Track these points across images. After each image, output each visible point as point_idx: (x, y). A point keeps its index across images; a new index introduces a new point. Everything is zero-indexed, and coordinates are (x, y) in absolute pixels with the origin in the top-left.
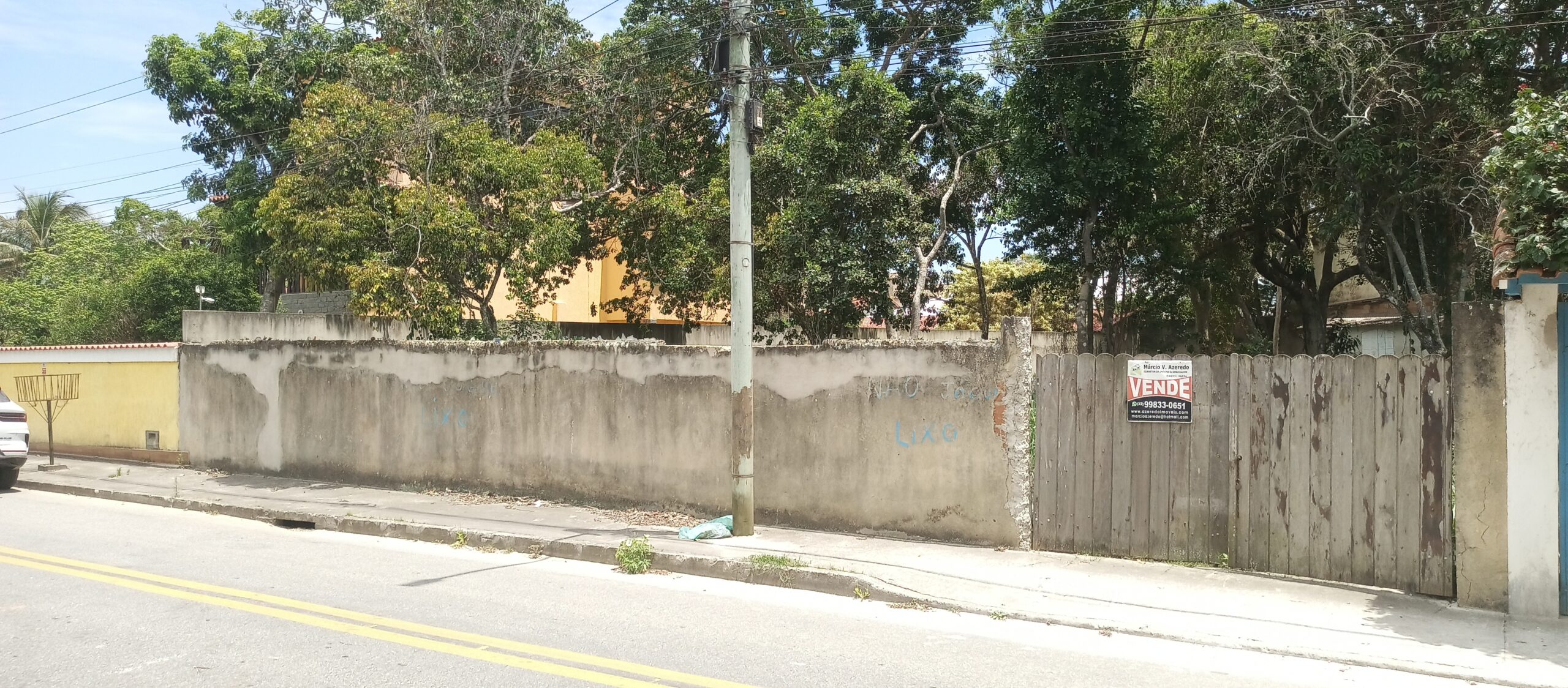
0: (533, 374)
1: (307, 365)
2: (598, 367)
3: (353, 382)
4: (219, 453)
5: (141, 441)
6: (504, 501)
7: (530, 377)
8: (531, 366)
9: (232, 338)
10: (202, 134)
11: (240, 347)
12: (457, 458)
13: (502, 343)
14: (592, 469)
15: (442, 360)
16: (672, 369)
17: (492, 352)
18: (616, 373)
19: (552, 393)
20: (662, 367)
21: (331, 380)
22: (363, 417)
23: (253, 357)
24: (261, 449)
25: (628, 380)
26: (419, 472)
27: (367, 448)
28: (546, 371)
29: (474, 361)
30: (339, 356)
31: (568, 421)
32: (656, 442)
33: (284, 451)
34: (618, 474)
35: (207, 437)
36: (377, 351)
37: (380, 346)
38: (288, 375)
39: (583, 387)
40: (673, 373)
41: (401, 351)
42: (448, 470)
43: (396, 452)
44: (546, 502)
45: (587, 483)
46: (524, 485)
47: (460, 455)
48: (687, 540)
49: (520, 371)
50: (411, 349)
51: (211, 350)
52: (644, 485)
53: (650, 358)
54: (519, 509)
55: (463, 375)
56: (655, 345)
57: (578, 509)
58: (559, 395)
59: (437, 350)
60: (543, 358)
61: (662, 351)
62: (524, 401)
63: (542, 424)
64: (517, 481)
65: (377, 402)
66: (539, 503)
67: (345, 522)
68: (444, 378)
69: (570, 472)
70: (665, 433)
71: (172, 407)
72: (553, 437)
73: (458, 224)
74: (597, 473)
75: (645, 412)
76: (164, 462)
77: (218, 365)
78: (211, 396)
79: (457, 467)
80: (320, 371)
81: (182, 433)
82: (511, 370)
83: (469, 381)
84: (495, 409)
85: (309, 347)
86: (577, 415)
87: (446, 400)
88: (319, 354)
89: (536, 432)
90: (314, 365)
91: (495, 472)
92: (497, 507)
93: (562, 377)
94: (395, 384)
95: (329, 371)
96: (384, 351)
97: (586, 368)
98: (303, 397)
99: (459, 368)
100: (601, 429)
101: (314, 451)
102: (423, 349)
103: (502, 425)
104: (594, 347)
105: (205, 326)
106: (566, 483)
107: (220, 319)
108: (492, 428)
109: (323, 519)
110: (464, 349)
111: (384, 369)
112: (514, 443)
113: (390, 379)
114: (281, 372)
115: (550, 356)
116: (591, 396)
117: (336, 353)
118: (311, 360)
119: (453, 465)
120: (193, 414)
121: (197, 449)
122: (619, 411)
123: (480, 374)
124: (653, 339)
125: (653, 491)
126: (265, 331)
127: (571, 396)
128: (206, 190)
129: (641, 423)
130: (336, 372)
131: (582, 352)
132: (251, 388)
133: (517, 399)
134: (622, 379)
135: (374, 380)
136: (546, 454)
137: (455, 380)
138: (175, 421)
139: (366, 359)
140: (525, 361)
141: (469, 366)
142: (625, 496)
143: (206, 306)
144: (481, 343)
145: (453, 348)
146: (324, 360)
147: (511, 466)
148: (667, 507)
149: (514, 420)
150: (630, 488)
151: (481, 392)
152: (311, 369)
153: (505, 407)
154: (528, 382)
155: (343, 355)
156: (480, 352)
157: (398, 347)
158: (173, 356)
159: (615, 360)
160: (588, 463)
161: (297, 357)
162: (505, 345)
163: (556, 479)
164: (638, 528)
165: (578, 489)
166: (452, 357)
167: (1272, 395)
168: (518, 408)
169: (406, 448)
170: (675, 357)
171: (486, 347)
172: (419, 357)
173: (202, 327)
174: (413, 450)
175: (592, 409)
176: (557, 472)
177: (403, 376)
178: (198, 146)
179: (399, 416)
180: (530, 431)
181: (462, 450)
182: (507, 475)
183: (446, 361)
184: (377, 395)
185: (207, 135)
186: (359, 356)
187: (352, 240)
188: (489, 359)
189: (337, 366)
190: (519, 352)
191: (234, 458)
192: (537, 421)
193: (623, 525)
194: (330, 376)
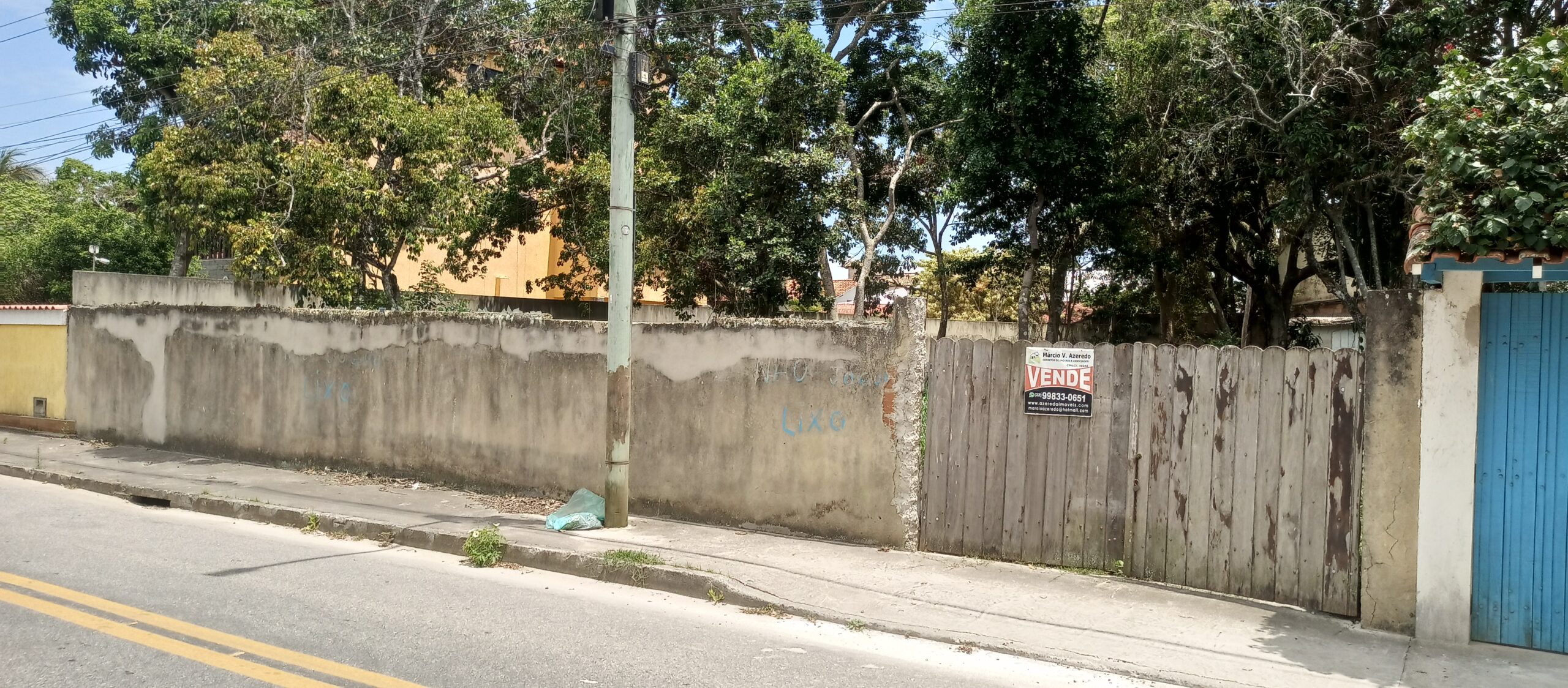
0: (417, 348)
1: (192, 332)
2: (483, 341)
3: (237, 351)
4: (105, 424)
5: (29, 407)
6: (382, 482)
7: (413, 350)
8: (415, 338)
9: (126, 301)
10: (114, 88)
11: (127, 311)
12: (338, 435)
13: (387, 312)
14: (473, 452)
15: (326, 330)
16: (558, 345)
17: (376, 323)
18: (500, 349)
19: (436, 368)
20: (546, 343)
21: (215, 348)
22: (246, 389)
23: (141, 322)
24: (146, 420)
25: (512, 356)
26: (301, 449)
27: (250, 421)
28: (430, 344)
29: (358, 331)
30: (224, 323)
31: (450, 398)
32: (539, 423)
33: (168, 422)
34: (499, 456)
35: (94, 405)
36: (261, 319)
37: (264, 314)
38: (173, 343)
39: (467, 362)
40: (557, 350)
41: (286, 320)
42: (329, 447)
43: (278, 427)
44: (425, 485)
45: (469, 466)
46: (404, 465)
47: (341, 432)
48: (552, 530)
49: (403, 343)
50: (296, 317)
51: (99, 314)
52: (525, 469)
53: (534, 333)
54: (394, 491)
55: (347, 347)
56: (540, 319)
57: (456, 494)
58: (442, 371)
59: (322, 318)
60: (428, 330)
61: (548, 325)
62: (407, 376)
63: (425, 401)
64: (398, 461)
65: (261, 373)
66: (416, 485)
67: (200, 500)
68: (328, 349)
69: (451, 453)
70: (548, 414)
71: (60, 374)
72: (435, 415)
73: (351, 185)
74: (479, 455)
75: (528, 391)
76: (50, 430)
77: (106, 330)
78: (98, 362)
79: (339, 445)
80: (206, 338)
81: (70, 400)
82: (395, 343)
83: (353, 352)
84: (378, 384)
85: (195, 313)
86: (460, 392)
87: (329, 373)
88: (205, 320)
89: (419, 409)
90: (200, 332)
91: (376, 450)
92: (372, 489)
93: (446, 351)
94: (279, 354)
95: (213, 339)
96: (269, 319)
97: (470, 342)
98: (188, 365)
99: (343, 339)
100: (484, 407)
101: (197, 424)
102: (308, 318)
103: (385, 401)
104: (478, 320)
105: (98, 288)
106: (447, 464)
107: (115, 281)
108: (374, 404)
109: (179, 496)
110: (348, 319)
111: (268, 338)
112: (396, 420)
113: (274, 349)
114: (167, 339)
115: (434, 329)
116: (474, 373)
117: (221, 320)
118: (197, 326)
119: (334, 442)
120: (81, 381)
121: (84, 419)
122: (502, 389)
123: (364, 346)
124: (539, 313)
125: (534, 475)
126: (166, 296)
127: (454, 372)
128: (113, 146)
129: (524, 403)
130: (221, 339)
131: (466, 325)
132: (138, 355)
133: (400, 374)
134: (506, 354)
135: (258, 350)
136: (427, 434)
137: (338, 352)
138: (62, 389)
139: (251, 327)
140: (409, 333)
141: (353, 338)
142: (506, 481)
143: (100, 267)
144: (366, 312)
145: (337, 318)
146: (209, 327)
147: (393, 445)
148: (547, 494)
149: (397, 396)
150: (510, 472)
151: (365, 364)
152: (196, 336)
153: (387, 381)
154: (411, 356)
155: (228, 322)
156: (365, 322)
157: (283, 315)
158: (61, 320)
159: (500, 334)
160: (469, 444)
161: (183, 323)
162: (390, 315)
163: (437, 460)
164: (507, 516)
165: (459, 472)
166: (336, 326)
167: (1176, 389)
168: (400, 384)
169: (288, 424)
170: (560, 333)
171: (370, 317)
172: (303, 326)
173: (94, 289)
174: (295, 424)
175: (475, 387)
176: (438, 452)
177: (287, 346)
178: (108, 99)
179: (282, 388)
180: (413, 408)
181: (344, 426)
182: (388, 454)
183: (330, 332)
184: (261, 365)
185: (120, 89)
186: (244, 323)
187: (241, 197)
188: (373, 330)
189: (222, 333)
190: (403, 323)
191: (119, 429)
192: (420, 397)
193: (495, 513)
194: (215, 344)
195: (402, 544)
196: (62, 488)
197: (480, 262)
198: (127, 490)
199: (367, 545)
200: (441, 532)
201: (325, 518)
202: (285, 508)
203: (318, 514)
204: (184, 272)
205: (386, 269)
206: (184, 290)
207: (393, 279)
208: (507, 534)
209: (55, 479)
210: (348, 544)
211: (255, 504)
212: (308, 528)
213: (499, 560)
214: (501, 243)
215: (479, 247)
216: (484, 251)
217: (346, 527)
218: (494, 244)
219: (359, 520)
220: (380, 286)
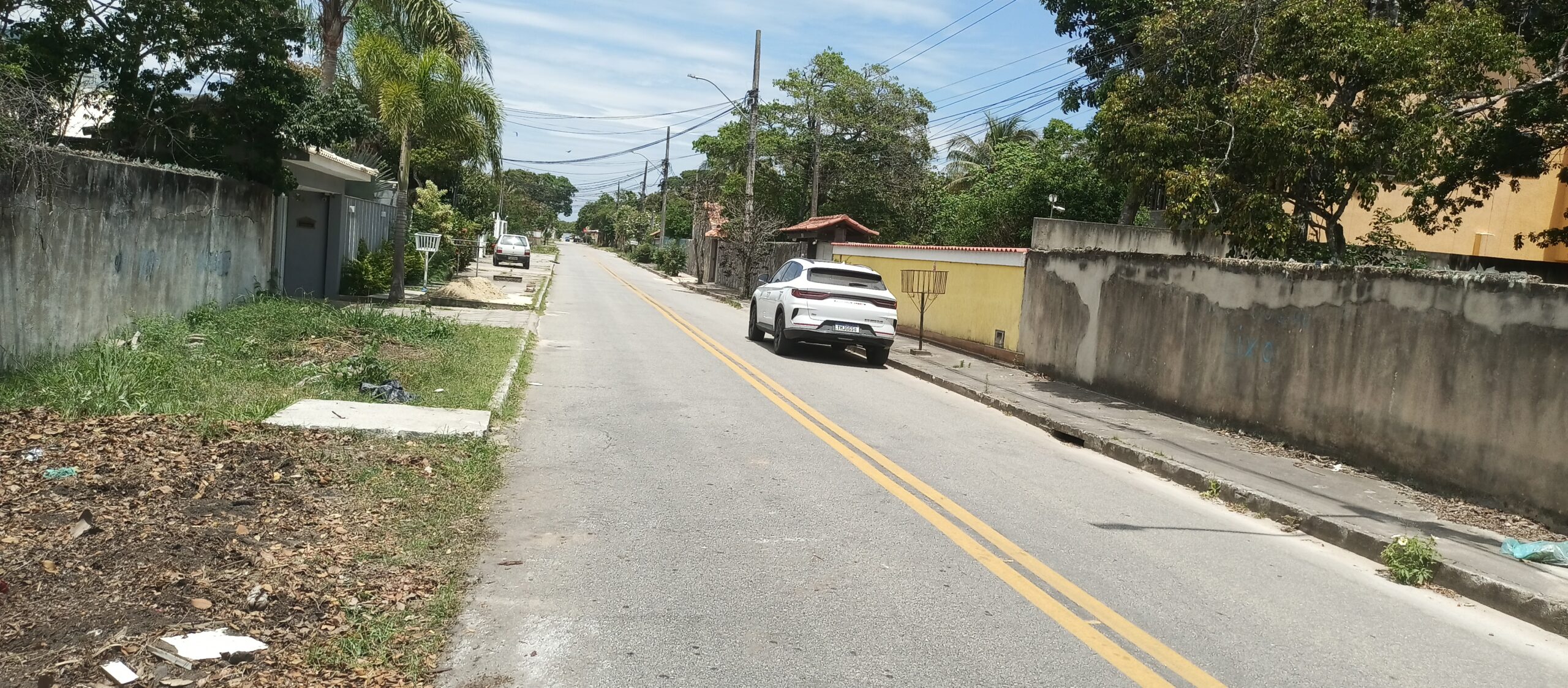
0: (1355, 308)
1: (1125, 278)
2: (1441, 306)
3: (1164, 299)
4: (1047, 359)
5: (992, 338)
6: (1298, 456)
7: (1350, 311)
8: (1354, 297)
9: (1075, 246)
10: (1087, 46)
11: (1072, 256)
12: (1256, 397)
13: (1323, 266)
14: (1413, 438)
15: (1254, 283)
16: (1546, 317)
17: (1310, 277)
18: (1462, 316)
19: (1375, 334)
20: (1531, 313)
21: (1145, 295)
22: (1169, 339)
23: (1083, 267)
24: (1080, 359)
25: (1478, 327)
26: (1217, 406)
27: (1170, 371)
28: (1371, 306)
29: (1289, 286)
30: (1155, 271)
31: (1390, 371)
32: (1507, 415)
33: (1097, 365)
34: (1447, 448)
35: (1039, 341)
36: (1190, 268)
37: (1194, 263)
38: (1109, 288)
39: (1415, 331)
40: (1545, 323)
41: (1214, 270)
42: (1246, 409)
43: (1197, 381)
44: (1348, 468)
45: (1404, 451)
46: (1327, 442)
47: (1260, 395)
48: (1511, 558)
49: (1339, 303)
50: (1224, 268)
51: (1050, 258)
52: (1481, 471)
53: (1513, 299)
54: (1310, 470)
55: (1274, 302)
56: (1524, 282)
57: (1385, 485)
58: (1383, 337)
59: (1251, 270)
60: (1370, 288)
61: (1534, 291)
62: (1339, 341)
63: (1358, 372)
64: (1320, 435)
65: (1184, 324)
66: (1338, 467)
67: (1109, 445)
68: (1253, 303)
69: (1385, 435)
70: (1523, 405)
71: (1016, 311)
72: (1370, 388)
74: (1420, 443)
75: (1497, 373)
76: (1005, 361)
77: (1054, 272)
78: (1046, 304)
79: (1256, 408)
80: (1137, 285)
81: (1021, 335)
82: (1330, 301)
83: (1280, 309)
84: (1305, 347)
85: (1129, 260)
86: (1403, 365)
87: (1253, 329)
88: (1138, 267)
89: (1350, 379)
90: (1132, 279)
91: (1296, 420)
92: (1284, 462)
93: (1390, 314)
94: (1204, 305)
95: (1143, 286)
96: (1198, 269)
97: (1423, 305)
98: (1119, 311)
99: (1272, 295)
100: (1432, 388)
101: (1122, 369)
102: (1236, 269)
103: (1311, 366)
104: (1436, 279)
105: (1053, 234)
106: (1379, 448)
107: (1067, 228)
108: (1299, 368)
109: (1091, 439)
110: (1278, 271)
111: (1193, 288)
112: (1322, 389)
113: (1199, 299)
114: (1104, 283)
115: (1378, 289)
116: (1424, 344)
117: (1153, 268)
118: (1131, 273)
119: (1251, 404)
120: (1031, 319)
121: (1031, 353)
122: (1459, 368)
123: (1293, 303)
124: (1524, 274)
125: (1494, 480)
126: (1110, 244)
127: (1398, 341)
128: (1079, 101)
129: (1490, 387)
130: (1150, 287)
131: (1420, 286)
132: (1078, 297)
133: (1332, 337)
134: (1470, 324)
135: (1184, 300)
136: (1358, 409)
137: (1264, 307)
138: (1017, 323)
139: (1179, 276)
140: (1347, 292)
141: (1282, 293)
142: (1453, 480)
143: (1057, 214)
144: (1299, 265)
145: (1267, 269)
146: (1141, 274)
147: (1315, 417)
148: (1511, 506)
149: (1325, 362)
150: (1461, 471)
151: (1292, 323)
152: (1129, 282)
153: (1316, 344)
154: (1347, 317)
155: (1159, 270)
156: (1297, 276)
157: (1212, 265)
158: (1020, 261)
159: (1464, 299)
160: (1409, 429)
161: (1118, 269)
162: (1326, 269)
163: (1366, 442)
164: (1449, 525)
165: (1392, 459)
166: (1266, 280)
168: (1331, 348)
169: (1206, 377)
170: (1552, 302)
171: (1304, 270)
172: (1231, 277)
173: (1049, 235)
174: (1212, 381)
175: (1423, 359)
176: (1369, 433)
177: (1212, 298)
178: (1081, 57)
179: (1203, 341)
180: (1342, 378)
181: (1264, 388)
182: (1309, 426)
183: (1258, 285)
184: (1185, 316)
185: (1091, 46)
186: (1173, 272)
187: (1182, 142)
188: (1305, 285)
189: (1152, 281)
190: (1342, 279)
191: (1057, 365)
192: (1353, 366)
193: (1432, 518)
194: (1143, 290)
195: (1309, 533)
196: (1000, 413)
197: (1455, 212)
198: (1051, 424)
199: (1267, 526)
200: (1358, 529)
201: (1226, 487)
202: (1186, 467)
203: (1220, 480)
204: (1131, 221)
205: (1332, 219)
206: (1126, 239)
207: (1339, 229)
208: (1446, 550)
209: (996, 405)
210: (1248, 521)
211: (1159, 458)
212: (1208, 493)
213: (1429, 581)
214: (1485, 190)
215: (1453, 195)
216: (1461, 200)
217: (1248, 501)
218: (1476, 191)
219: (1263, 495)
220: (1323, 239)
